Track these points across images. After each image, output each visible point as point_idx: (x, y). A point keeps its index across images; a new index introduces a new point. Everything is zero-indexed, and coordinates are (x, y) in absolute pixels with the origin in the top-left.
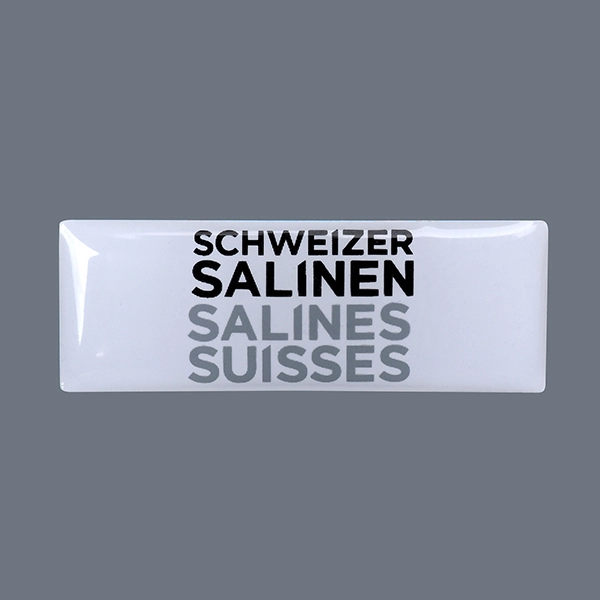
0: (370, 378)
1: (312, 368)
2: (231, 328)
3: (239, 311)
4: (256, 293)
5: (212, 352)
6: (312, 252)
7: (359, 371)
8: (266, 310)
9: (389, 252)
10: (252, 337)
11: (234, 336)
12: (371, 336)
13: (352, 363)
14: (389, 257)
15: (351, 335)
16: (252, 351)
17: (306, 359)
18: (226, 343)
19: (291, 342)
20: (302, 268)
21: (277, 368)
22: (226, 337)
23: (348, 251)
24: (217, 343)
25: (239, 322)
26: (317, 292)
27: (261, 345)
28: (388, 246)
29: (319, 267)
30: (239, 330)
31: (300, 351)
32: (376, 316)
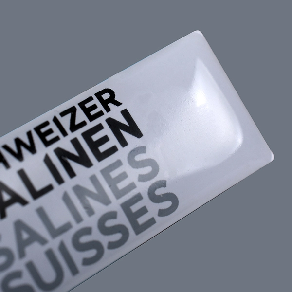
0: (152, 222)
1: (105, 240)
2: (22, 245)
3: (20, 226)
4: (24, 202)
5: (18, 275)
6: (47, 144)
7: (141, 220)
8: (41, 212)
9: (104, 111)
10: (43, 242)
11: (29, 250)
12: (132, 186)
13: (133, 217)
14: (107, 115)
15: (119, 194)
16: (50, 254)
17: (96, 235)
18: (26, 260)
19: (76, 227)
20: (47, 160)
21: (78, 257)
22: (22, 254)
23: (74, 127)
24: (19, 265)
25: (25, 236)
26: (72, 174)
27: (54, 244)
28: (100, 108)
29: (60, 153)
30: (29, 242)
31: (87, 231)
32: (126, 167)
